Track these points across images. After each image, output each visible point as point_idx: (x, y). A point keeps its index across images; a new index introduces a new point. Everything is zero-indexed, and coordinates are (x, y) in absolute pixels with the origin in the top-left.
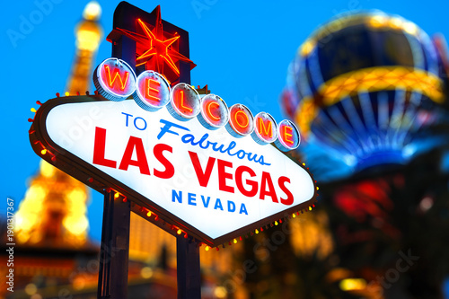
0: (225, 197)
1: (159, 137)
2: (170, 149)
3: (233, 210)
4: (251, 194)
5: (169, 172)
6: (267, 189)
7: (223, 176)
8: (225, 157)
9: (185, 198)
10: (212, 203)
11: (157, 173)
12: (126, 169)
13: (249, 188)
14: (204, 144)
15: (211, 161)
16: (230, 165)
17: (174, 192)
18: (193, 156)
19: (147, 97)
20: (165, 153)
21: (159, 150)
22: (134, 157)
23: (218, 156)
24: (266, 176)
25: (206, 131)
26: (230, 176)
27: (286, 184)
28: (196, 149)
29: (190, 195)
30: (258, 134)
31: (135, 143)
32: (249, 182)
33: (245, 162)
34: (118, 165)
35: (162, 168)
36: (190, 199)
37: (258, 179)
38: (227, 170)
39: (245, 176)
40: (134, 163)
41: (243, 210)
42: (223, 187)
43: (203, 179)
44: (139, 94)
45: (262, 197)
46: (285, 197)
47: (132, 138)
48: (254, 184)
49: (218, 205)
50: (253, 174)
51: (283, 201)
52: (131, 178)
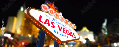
0: (64, 34)
1: (52, 20)
2: (54, 23)
3: (66, 37)
4: (69, 35)
5: (54, 27)
6: (71, 35)
7: (64, 30)
9: (57, 32)
10: (62, 35)
11: (51, 26)
12: (45, 24)
13: (68, 34)
14: (60, 24)
16: (65, 29)
17: (55, 31)
18: (58, 26)
19: (50, 12)
20: (53, 23)
21: (52, 23)
22: (47, 22)
23: (63, 27)
24: (71, 32)
25: (61, 22)
26: (65, 31)
27: (74, 35)
28: (59, 25)
29: (58, 32)
32: (68, 33)
33: (67, 29)
36: (58, 33)
37: (70, 33)
38: (64, 29)
39: (68, 31)
40: (47, 23)
41: (67, 37)
42: (64, 32)
43: (60, 30)
44: (49, 11)
45: (71, 36)
47: (47, 19)
48: (69, 33)
49: (63, 35)
50: (69, 32)
51: (74, 37)
52: (46, 26)
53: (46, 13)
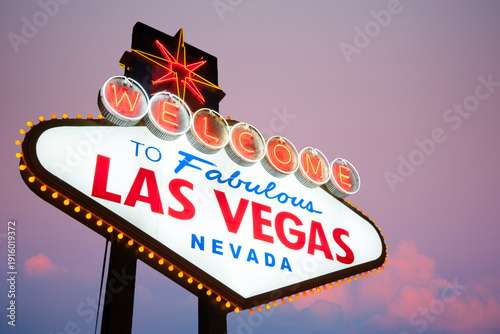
0: (261, 248)
1: (177, 170)
2: (190, 186)
3: (273, 265)
4: (298, 245)
5: (188, 212)
6: (318, 242)
7: (258, 222)
8: (261, 200)
9: (208, 245)
10: (244, 254)
11: (172, 213)
12: (133, 205)
13: (293, 239)
14: (235, 182)
15: (243, 203)
16: (268, 209)
17: (194, 238)
18: (221, 197)
19: (161, 122)
20: (184, 190)
21: (175, 186)
22: (144, 192)
23: (252, 197)
24: (316, 226)
26: (268, 223)
27: (343, 237)
28: (224, 188)
29: (214, 241)
30: (305, 173)
31: (146, 175)
32: (293, 232)
33: (288, 208)
34: (123, 200)
35: (179, 207)
36: (214, 247)
37: (306, 229)
38: (264, 215)
39: (288, 224)
40: (143, 199)
41: (286, 265)
42: (258, 234)
43: (233, 224)
44: (152, 118)
45: (311, 251)
46: (343, 254)
47: (141, 169)
48: (301, 236)
49: (252, 256)
50: (298, 222)
51: (340, 259)
52: (140, 216)
53: (138, 125)
